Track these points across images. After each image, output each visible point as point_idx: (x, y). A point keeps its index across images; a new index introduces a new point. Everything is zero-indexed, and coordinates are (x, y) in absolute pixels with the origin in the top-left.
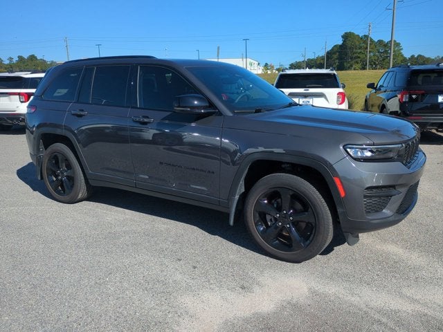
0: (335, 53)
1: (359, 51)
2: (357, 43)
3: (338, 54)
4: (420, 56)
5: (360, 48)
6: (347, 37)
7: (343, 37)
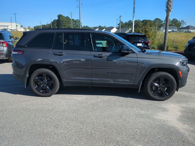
0: (55, 23)
1: (65, 23)
2: (64, 19)
3: (56, 23)
4: (87, 26)
5: (66, 22)
6: (59, 16)
7: (58, 16)
